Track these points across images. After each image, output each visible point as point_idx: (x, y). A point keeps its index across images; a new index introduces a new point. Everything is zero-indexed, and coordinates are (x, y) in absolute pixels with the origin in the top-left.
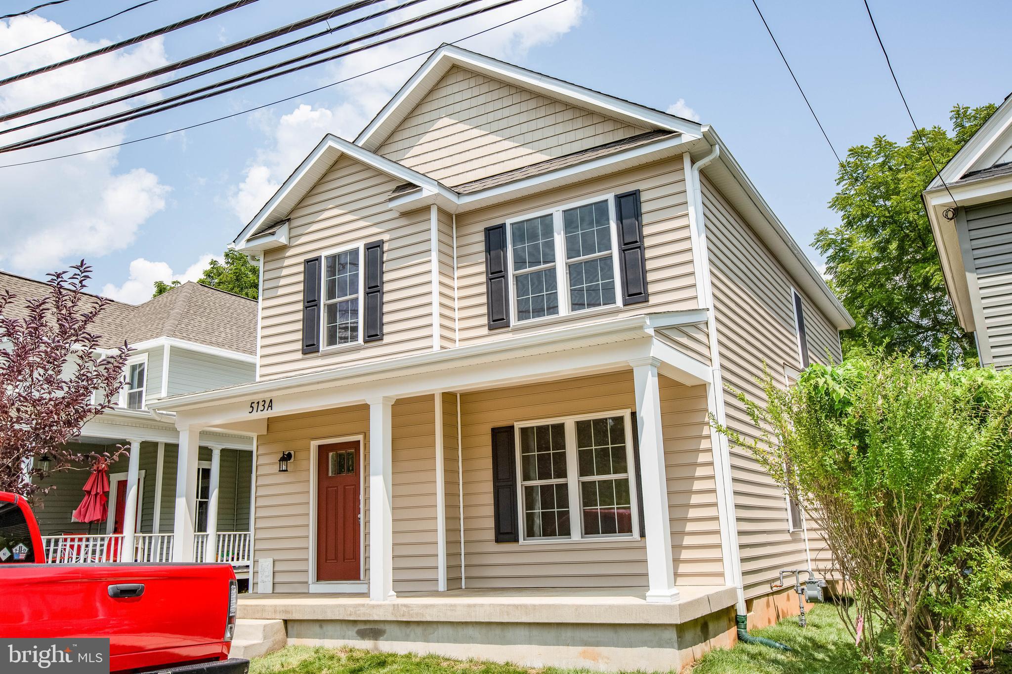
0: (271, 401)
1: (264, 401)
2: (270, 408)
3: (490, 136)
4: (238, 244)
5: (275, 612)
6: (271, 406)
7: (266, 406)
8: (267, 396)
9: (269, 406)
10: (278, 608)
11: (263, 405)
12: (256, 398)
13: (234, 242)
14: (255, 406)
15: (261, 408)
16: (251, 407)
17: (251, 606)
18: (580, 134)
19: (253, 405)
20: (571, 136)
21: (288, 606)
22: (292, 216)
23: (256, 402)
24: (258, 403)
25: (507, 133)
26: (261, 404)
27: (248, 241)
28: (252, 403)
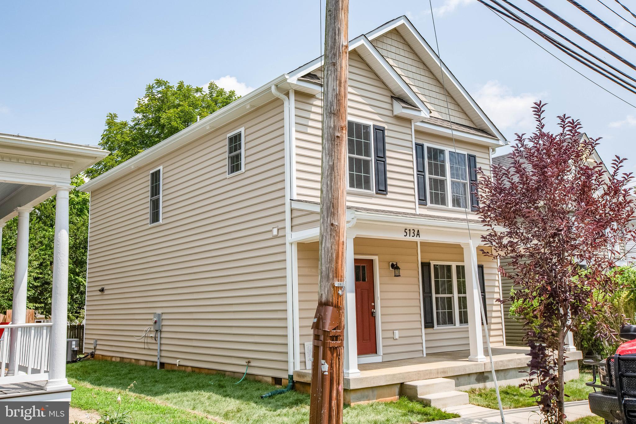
0: (418, 231)
1: (414, 230)
2: (418, 236)
5: (438, 373)
6: (419, 235)
7: (416, 233)
8: (416, 228)
9: (417, 235)
10: (439, 371)
11: (414, 233)
12: (409, 227)
14: (408, 232)
15: (412, 234)
17: (423, 371)
19: (406, 231)
20: (450, 112)
21: (445, 368)
23: (408, 230)
24: (410, 231)
26: (412, 231)
28: (405, 229)
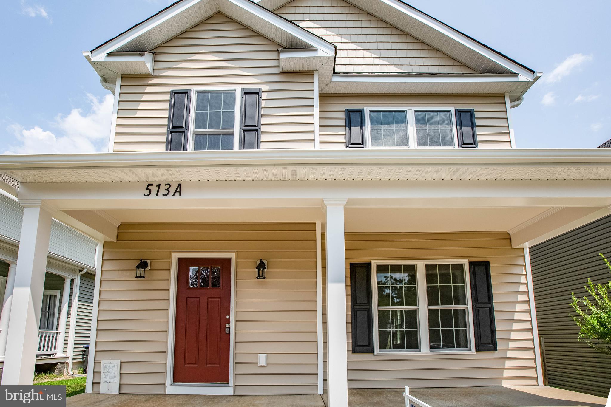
0: (180, 185)
2: (177, 193)
3: (350, 44)
4: (95, 56)
6: (180, 192)
7: (172, 190)
8: (173, 180)
9: (176, 191)
11: (167, 189)
13: (91, 52)
14: (154, 189)
15: (163, 191)
16: (147, 189)
18: (427, 62)
19: (150, 187)
20: (420, 61)
22: (157, 51)
23: (155, 184)
24: (159, 186)
25: (366, 46)
26: (164, 187)
27: (109, 55)
28: (149, 185)
